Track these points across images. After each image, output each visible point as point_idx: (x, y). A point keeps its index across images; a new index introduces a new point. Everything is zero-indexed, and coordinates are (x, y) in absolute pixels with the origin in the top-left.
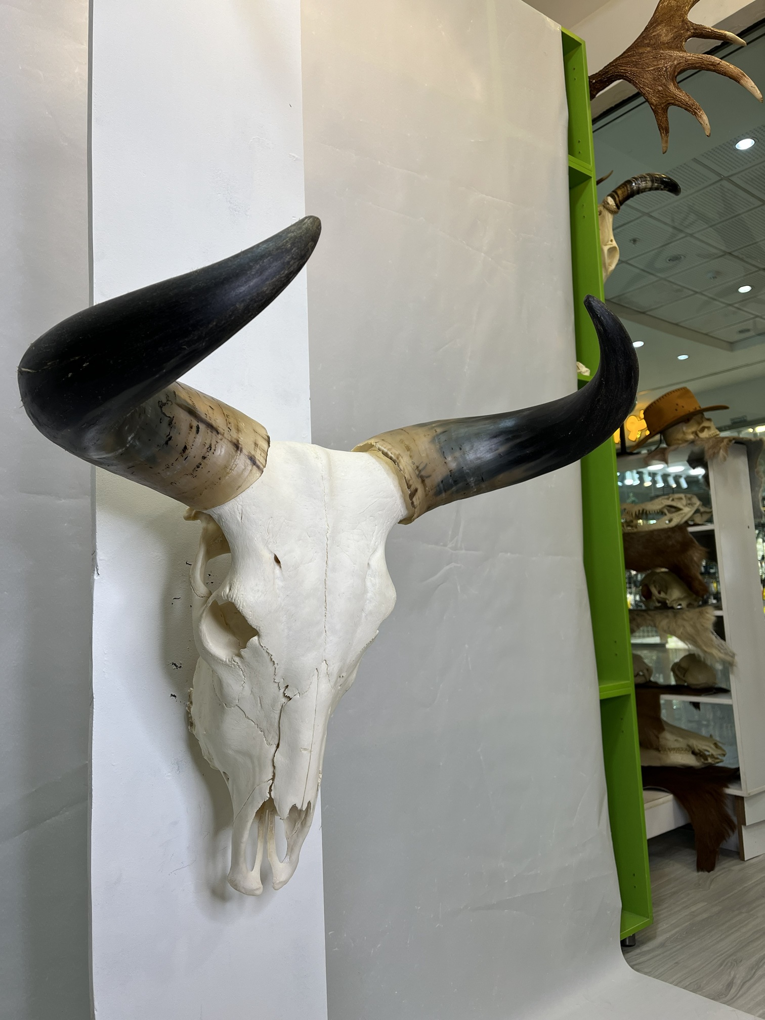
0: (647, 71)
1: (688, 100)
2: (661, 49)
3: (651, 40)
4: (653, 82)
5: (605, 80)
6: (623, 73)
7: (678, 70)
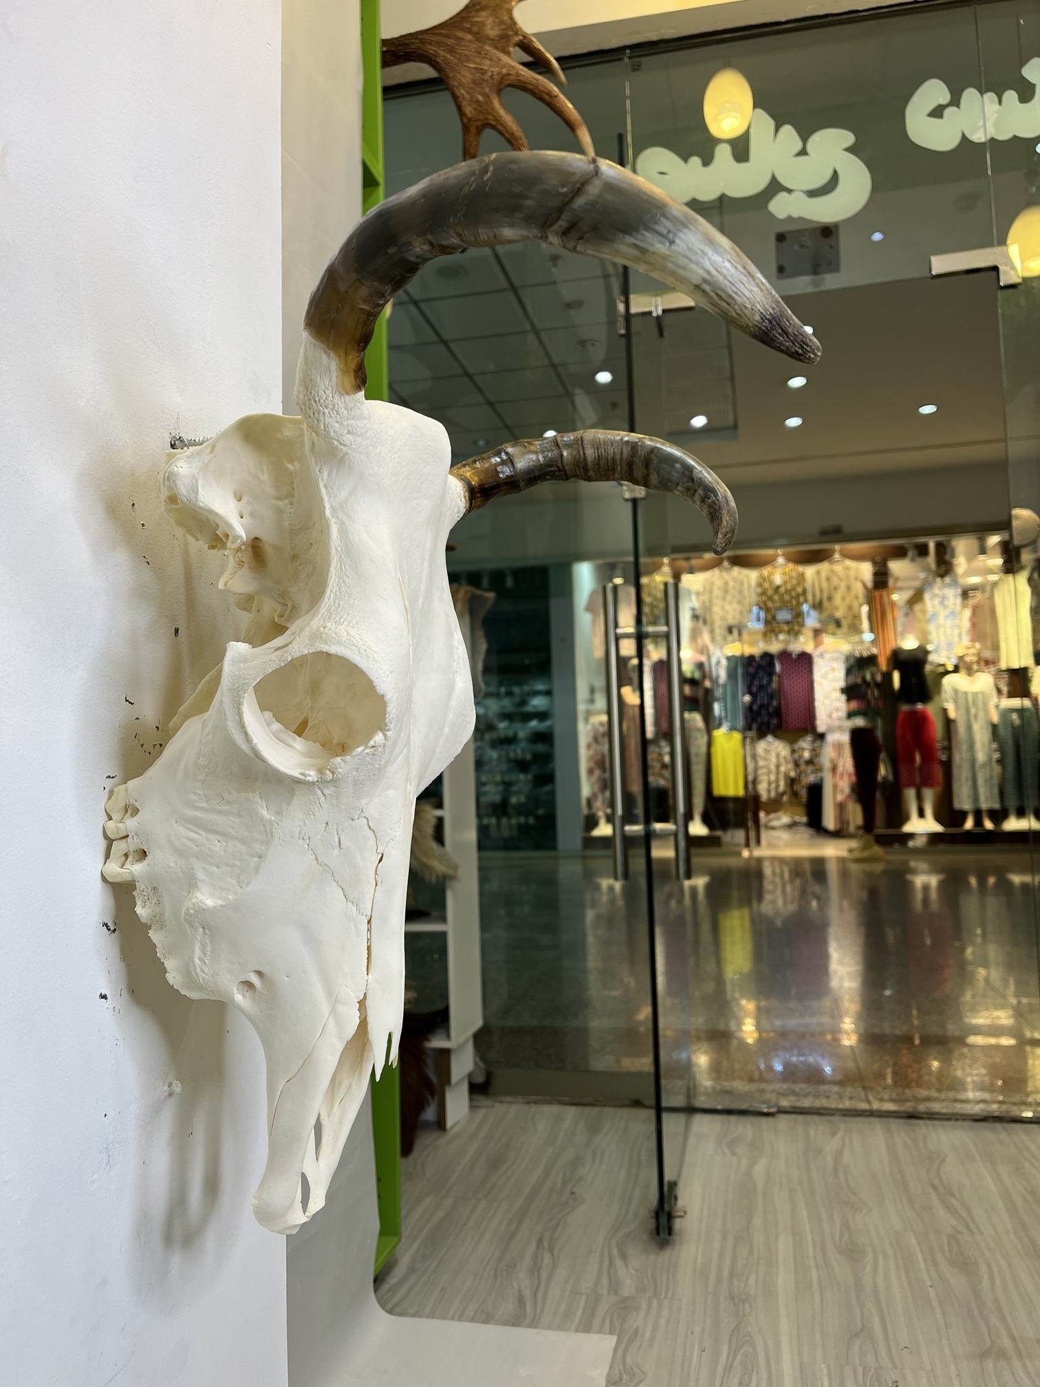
0: (466, 66)
2: (485, 43)
3: (472, 25)
4: (472, 85)
5: (401, 54)
6: (430, 56)
7: (506, 83)
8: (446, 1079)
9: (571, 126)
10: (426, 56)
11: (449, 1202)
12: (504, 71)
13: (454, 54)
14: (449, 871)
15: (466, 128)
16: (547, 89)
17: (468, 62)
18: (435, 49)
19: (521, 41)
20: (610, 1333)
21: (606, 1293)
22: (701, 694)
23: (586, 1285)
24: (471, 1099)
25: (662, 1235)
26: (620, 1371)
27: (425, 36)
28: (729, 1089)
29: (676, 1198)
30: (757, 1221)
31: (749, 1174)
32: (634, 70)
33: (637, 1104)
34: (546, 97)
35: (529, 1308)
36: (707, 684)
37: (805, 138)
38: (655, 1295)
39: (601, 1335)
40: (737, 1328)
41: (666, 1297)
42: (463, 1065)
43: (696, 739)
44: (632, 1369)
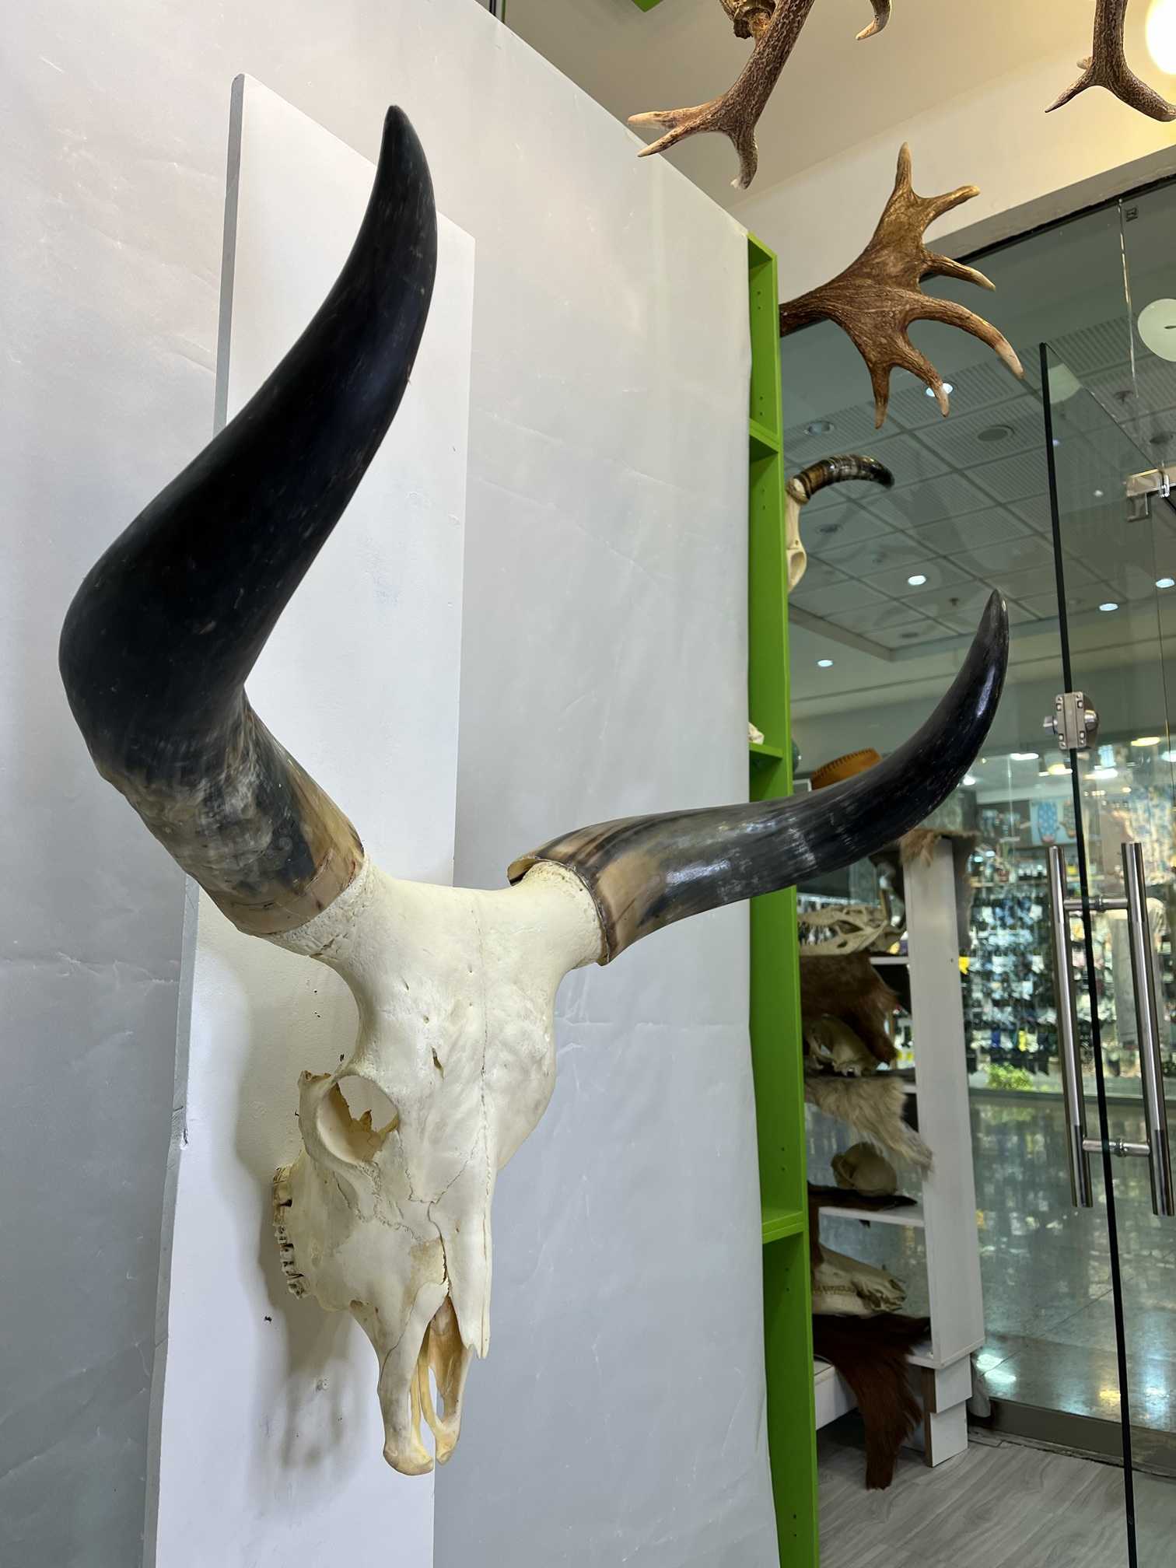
0: (866, 313)
1: (922, 363)
2: (886, 284)
3: (871, 269)
4: (874, 331)
5: (803, 314)
6: (830, 311)
7: (910, 318)
8: (929, 1404)
9: (990, 343)
10: (826, 313)
12: (908, 307)
13: (854, 304)
14: (920, 1159)
15: (873, 372)
16: (958, 312)
18: (832, 304)
19: (931, 266)
24: (970, 1434)
32: (1129, 217)
34: (957, 321)
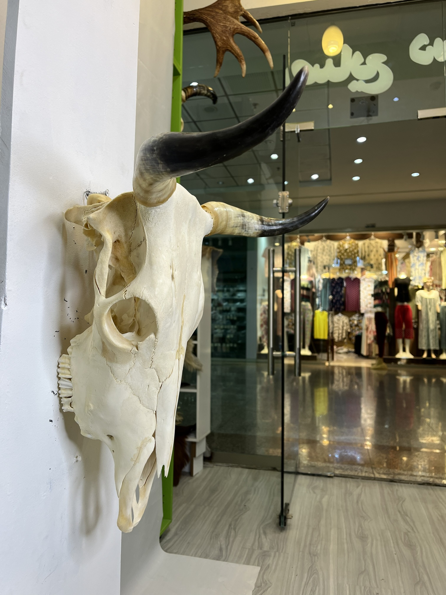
1: (239, 52)
2: (228, 15)
3: (223, 7)
4: (221, 33)
5: (192, 18)
6: (204, 20)
7: (236, 32)
8: (194, 454)
9: (263, 51)
10: (202, 20)
11: (193, 506)
12: (236, 27)
13: (215, 19)
14: (198, 367)
15: (218, 51)
16: (254, 35)
17: (220, 23)
18: (206, 17)
19: (243, 14)
20: (258, 566)
21: (256, 548)
22: (311, 295)
23: (249, 545)
24: (204, 464)
25: (282, 526)
26: (261, 582)
27: (202, 11)
28: (314, 465)
29: (288, 510)
30: (323, 522)
31: (320, 502)
32: (292, 26)
33: (274, 469)
34: (253, 38)
35: (224, 553)
36: (314, 290)
37: (365, 57)
38: (278, 551)
39: (254, 566)
40: (311, 567)
41: (282, 552)
42: (201, 449)
43: (308, 314)
44: (266, 581)
